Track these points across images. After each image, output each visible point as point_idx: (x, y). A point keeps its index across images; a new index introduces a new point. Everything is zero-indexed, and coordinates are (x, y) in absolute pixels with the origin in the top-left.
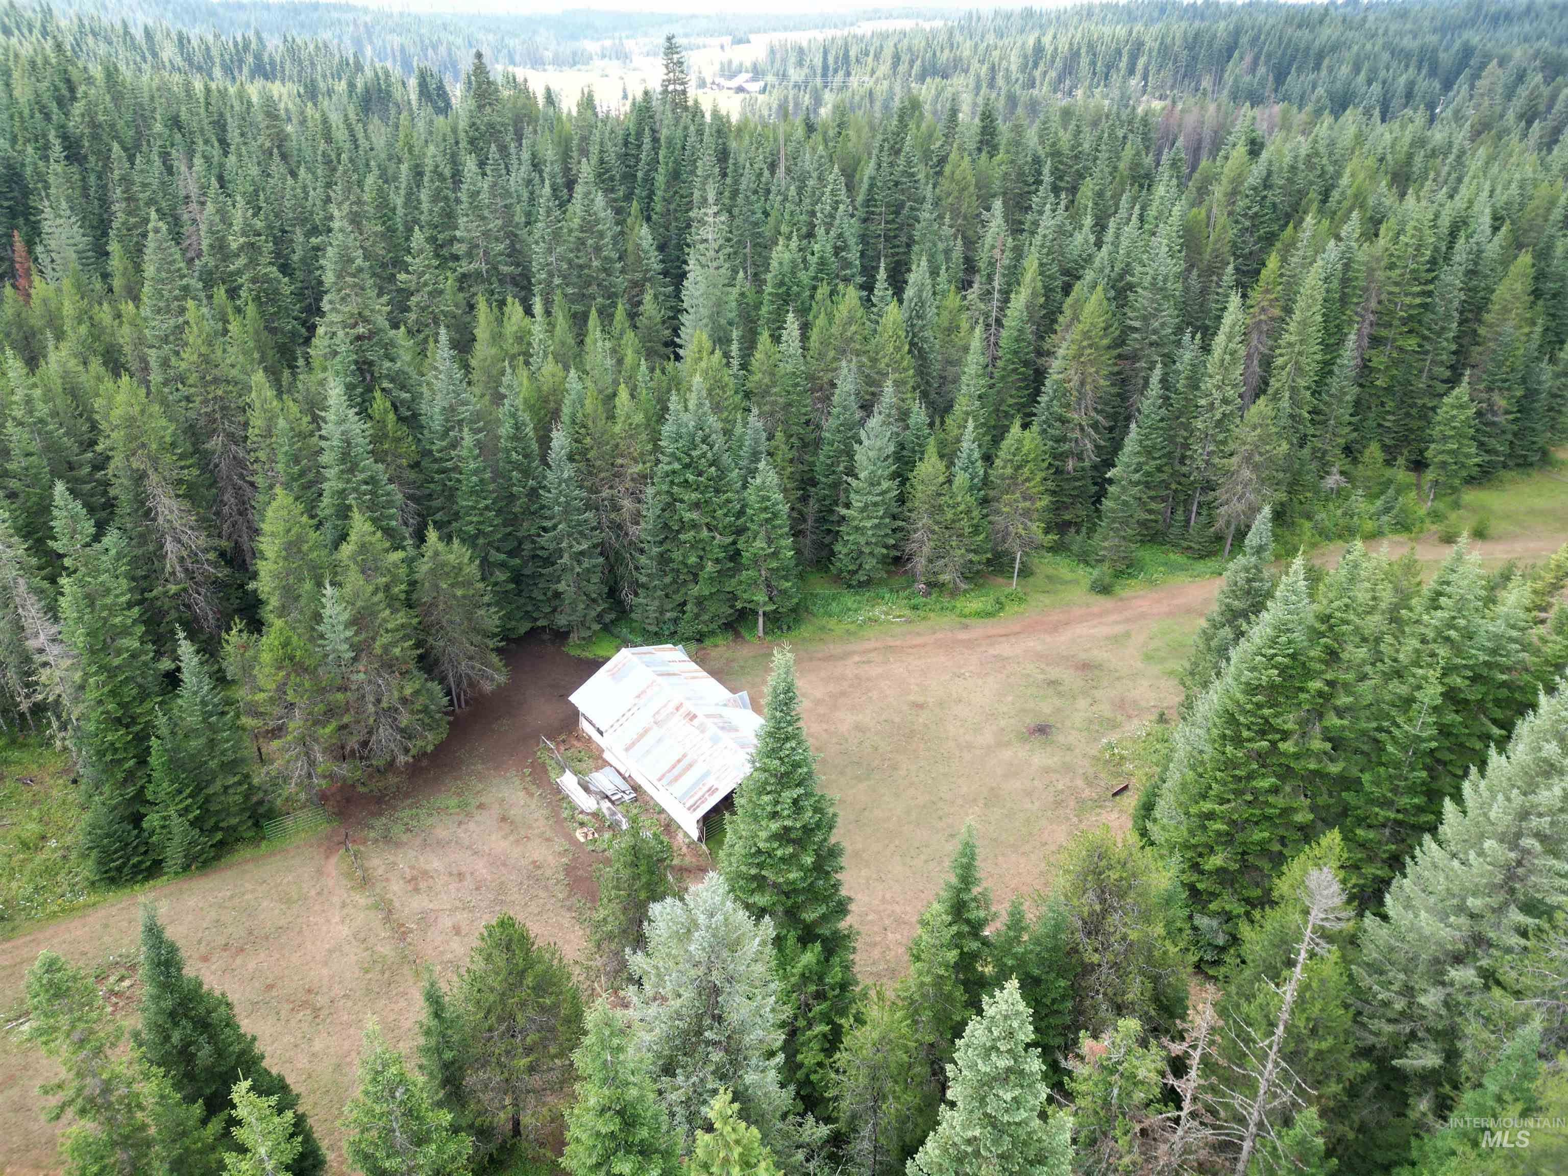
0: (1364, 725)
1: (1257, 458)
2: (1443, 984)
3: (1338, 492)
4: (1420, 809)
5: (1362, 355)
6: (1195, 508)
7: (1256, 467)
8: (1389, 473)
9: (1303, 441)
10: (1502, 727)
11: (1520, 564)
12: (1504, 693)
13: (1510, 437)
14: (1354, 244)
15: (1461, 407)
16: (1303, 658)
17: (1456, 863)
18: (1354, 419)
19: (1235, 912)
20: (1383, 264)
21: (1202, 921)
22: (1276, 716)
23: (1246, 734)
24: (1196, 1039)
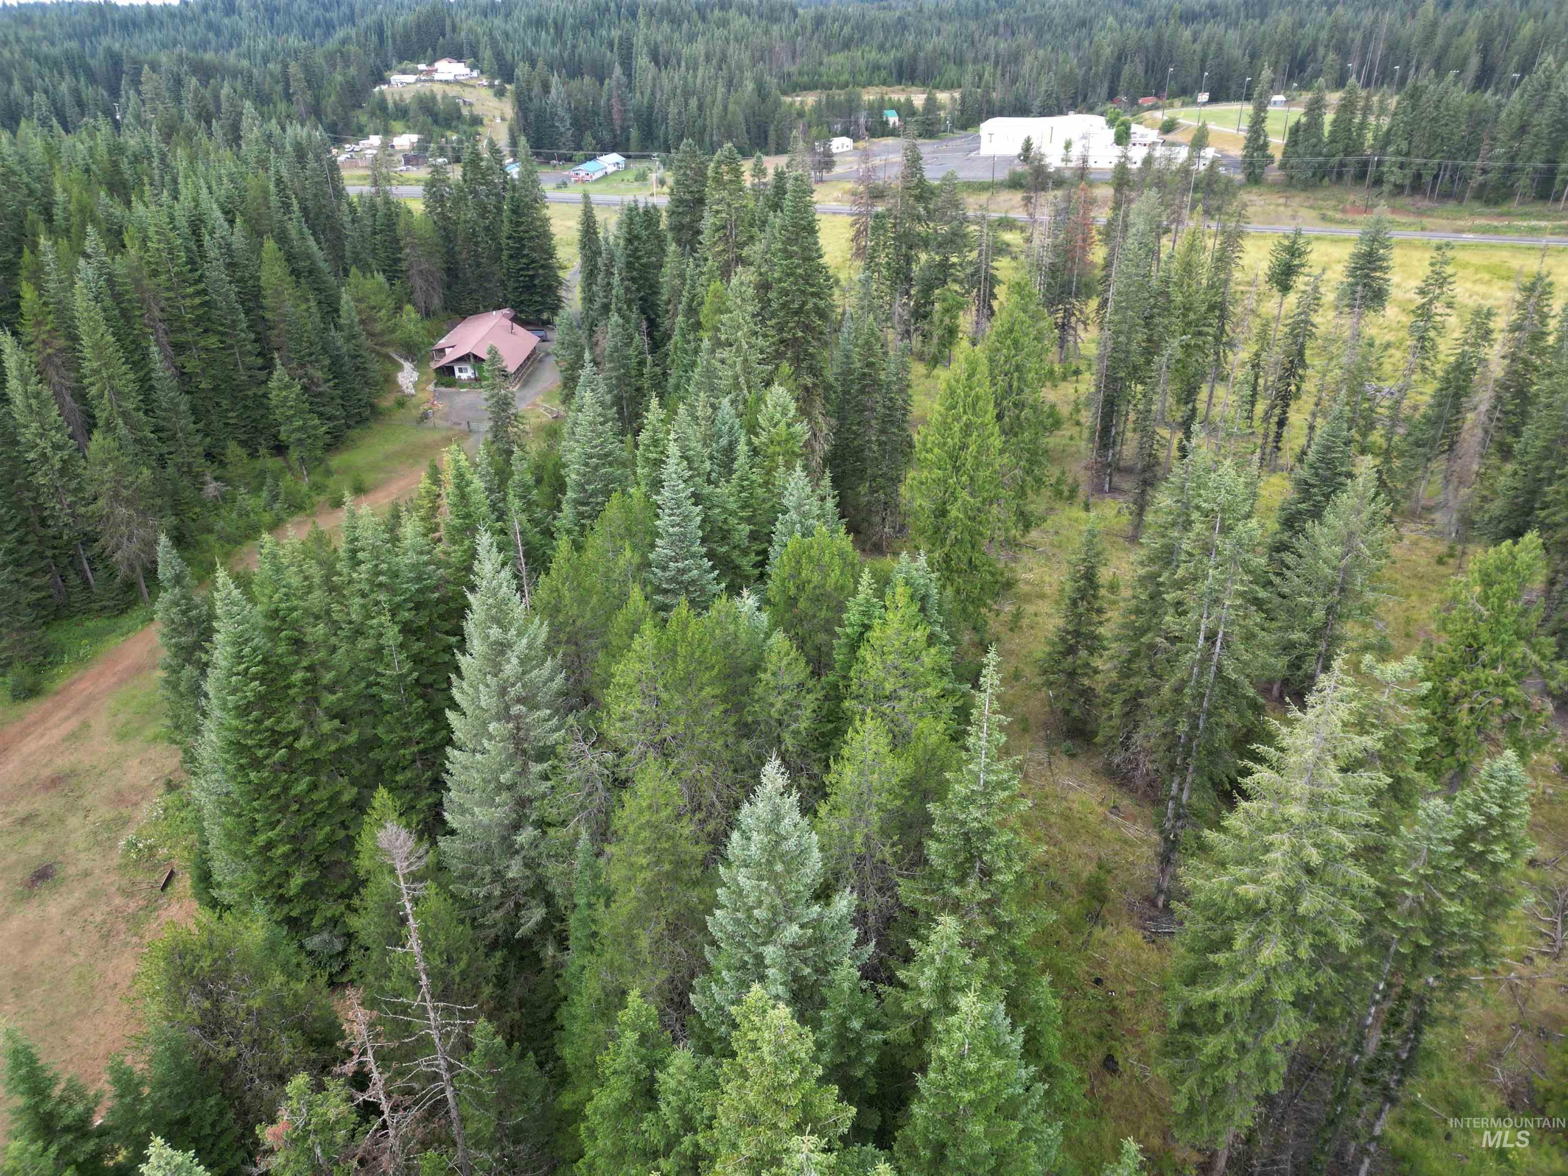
0: (355, 689)
1: (125, 493)
2: (517, 852)
3: (224, 499)
4: (432, 732)
5: (173, 363)
6: (86, 566)
7: (128, 502)
8: (258, 464)
9: (162, 462)
10: (455, 635)
11: (401, 502)
12: (442, 608)
13: (339, 401)
14: (107, 259)
15: (287, 387)
16: (274, 659)
17: (478, 756)
18: (200, 426)
19: (337, 913)
20: (145, 273)
21: (313, 943)
22: (279, 722)
23: (260, 753)
24: (363, 1043)
